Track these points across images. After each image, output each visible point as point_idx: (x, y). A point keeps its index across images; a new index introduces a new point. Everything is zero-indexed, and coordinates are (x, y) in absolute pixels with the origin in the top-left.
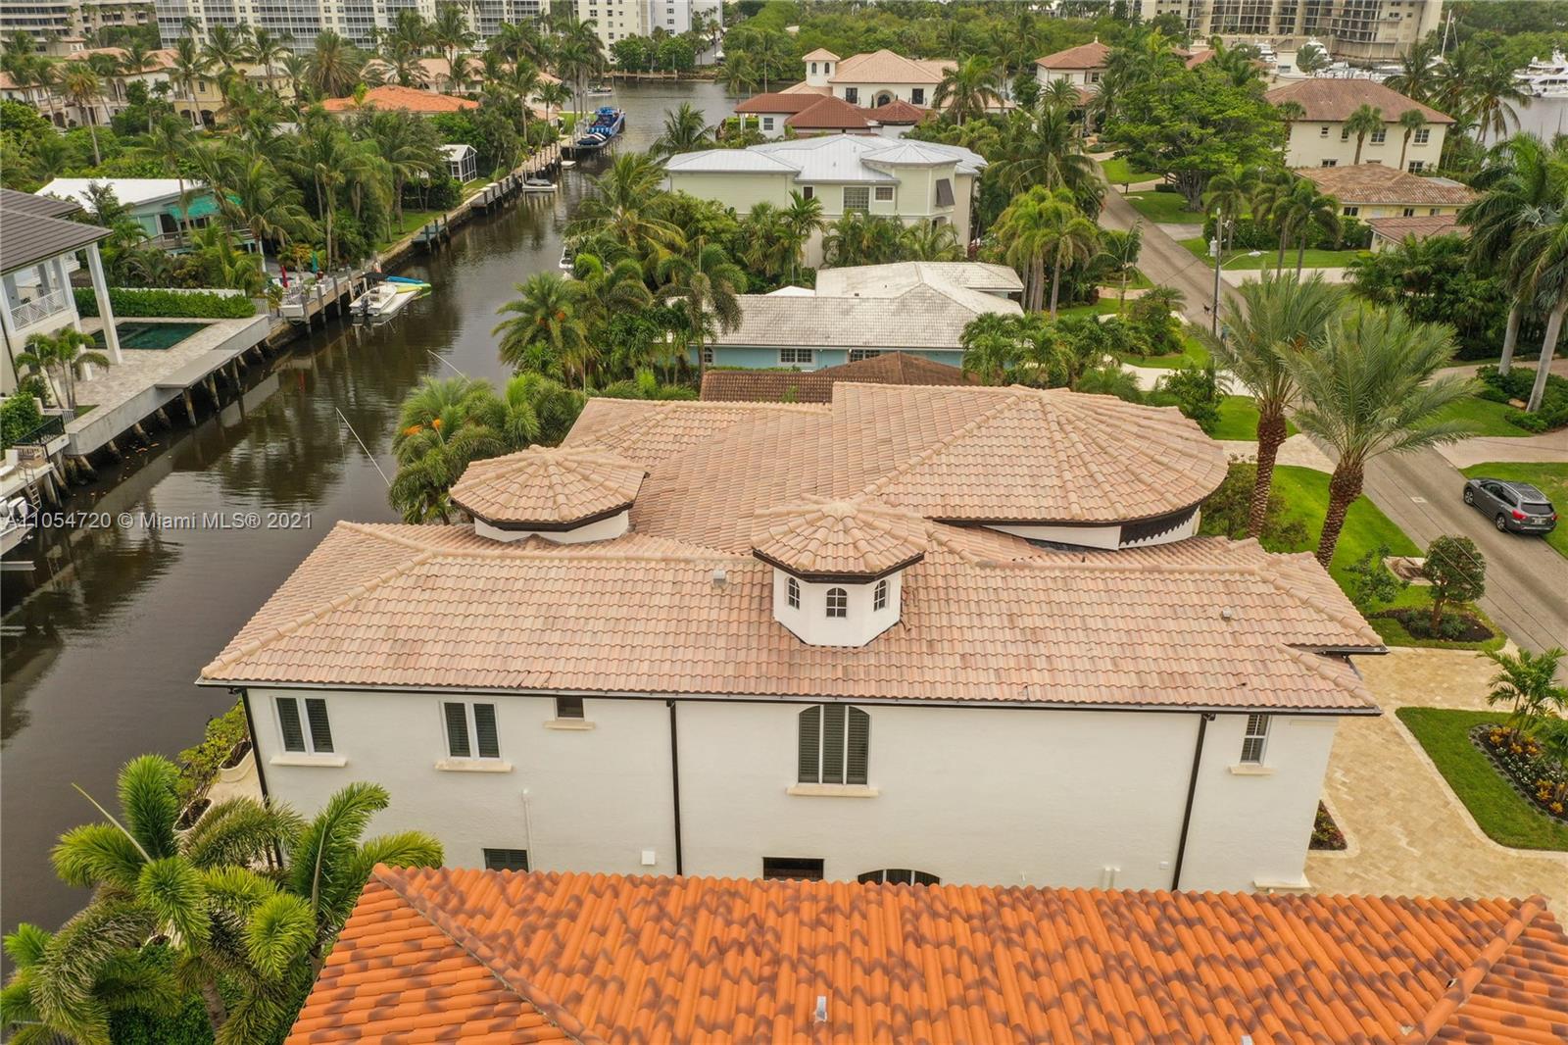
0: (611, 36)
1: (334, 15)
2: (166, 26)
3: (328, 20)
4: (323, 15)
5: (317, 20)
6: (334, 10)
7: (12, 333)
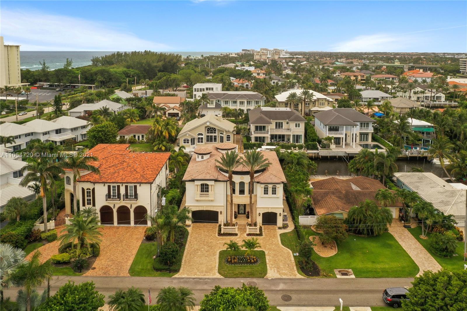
7: (327, 135)
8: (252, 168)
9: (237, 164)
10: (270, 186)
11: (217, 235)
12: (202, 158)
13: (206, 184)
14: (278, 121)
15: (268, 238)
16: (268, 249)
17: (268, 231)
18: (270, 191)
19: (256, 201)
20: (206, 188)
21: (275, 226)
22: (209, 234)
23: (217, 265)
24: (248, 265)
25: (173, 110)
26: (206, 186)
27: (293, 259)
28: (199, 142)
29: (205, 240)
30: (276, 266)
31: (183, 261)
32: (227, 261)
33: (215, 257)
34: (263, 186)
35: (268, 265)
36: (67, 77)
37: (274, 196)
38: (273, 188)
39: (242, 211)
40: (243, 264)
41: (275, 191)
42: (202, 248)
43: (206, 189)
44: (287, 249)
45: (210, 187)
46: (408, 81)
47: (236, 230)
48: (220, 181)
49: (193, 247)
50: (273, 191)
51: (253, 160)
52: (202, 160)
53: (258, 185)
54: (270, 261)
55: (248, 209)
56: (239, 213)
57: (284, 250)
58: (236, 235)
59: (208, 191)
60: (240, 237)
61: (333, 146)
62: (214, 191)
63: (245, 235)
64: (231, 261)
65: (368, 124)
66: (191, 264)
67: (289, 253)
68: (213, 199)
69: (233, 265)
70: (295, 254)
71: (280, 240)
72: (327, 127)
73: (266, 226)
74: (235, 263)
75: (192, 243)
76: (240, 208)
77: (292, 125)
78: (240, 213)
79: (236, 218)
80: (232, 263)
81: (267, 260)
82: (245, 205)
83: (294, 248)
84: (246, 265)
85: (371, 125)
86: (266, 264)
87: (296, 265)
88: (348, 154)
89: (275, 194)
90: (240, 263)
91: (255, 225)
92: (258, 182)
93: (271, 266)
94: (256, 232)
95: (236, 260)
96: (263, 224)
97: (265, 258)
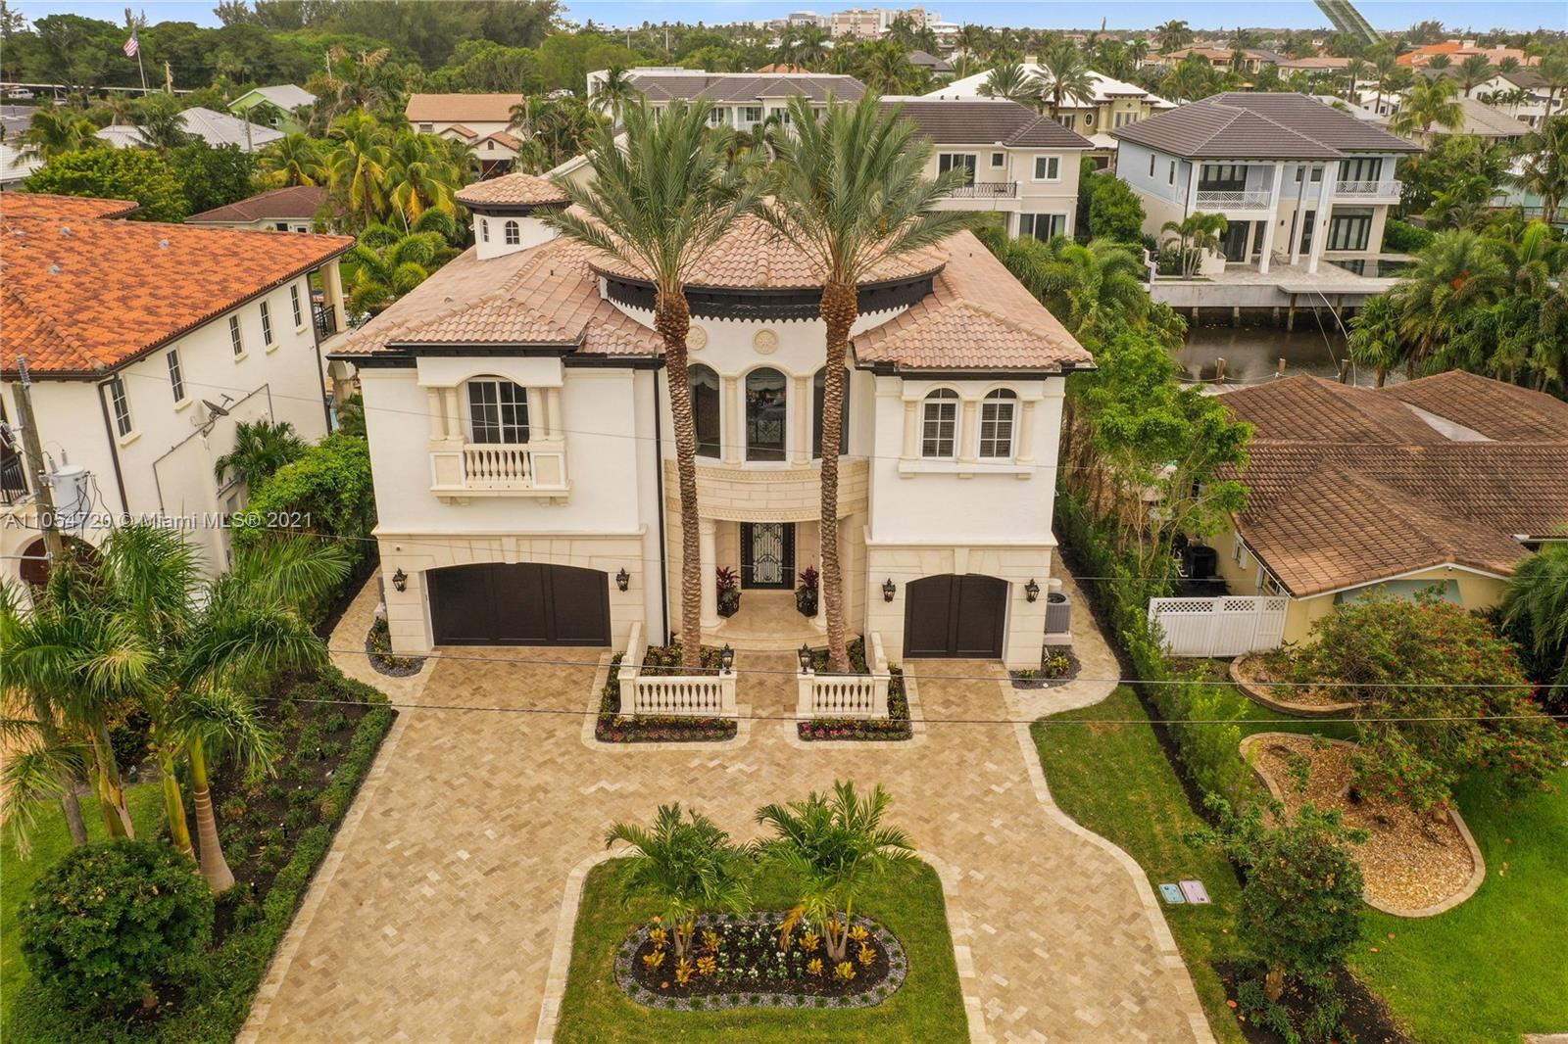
7: (1192, 210)
8: (838, 249)
9: (722, 212)
10: (974, 394)
11: (590, 725)
12: (512, 236)
13: (506, 387)
14: (953, 149)
15: (949, 757)
16: (961, 846)
17: (947, 704)
18: (968, 427)
19: (865, 504)
20: (507, 410)
21: (992, 666)
22: (531, 725)
23: (553, 1004)
24: (810, 1001)
25: (491, 147)
26: (506, 397)
27: (1163, 935)
29: (493, 771)
30: (1044, 1012)
31: (282, 964)
32: (639, 967)
33: (545, 920)
34: (919, 392)
35: (971, 1002)
36: (91, 50)
37: (996, 464)
38: (988, 411)
39: (768, 569)
40: (766, 998)
41: (1006, 430)
42: (463, 838)
43: (508, 420)
44: (1104, 843)
45: (534, 403)
46: (1448, 61)
47: (724, 695)
48: (601, 361)
49: (399, 829)
50: (987, 429)
51: (851, 180)
52: (514, 248)
53: (886, 385)
54: (982, 965)
55: (808, 556)
56: (748, 582)
57: (1081, 856)
58: (724, 729)
59: (524, 436)
60: (753, 744)
61: (1213, 264)
62: (563, 431)
63: (790, 729)
64: (669, 967)
65: (1375, 164)
66: (342, 990)
67: (1119, 878)
68: (556, 487)
69: (683, 1006)
70: (1171, 894)
71: (1036, 772)
72: (1197, 167)
73: (931, 665)
74: (703, 985)
75: (395, 800)
76: (759, 549)
77: (1021, 165)
78: (758, 578)
79: (726, 609)
80: (676, 991)
81: (961, 953)
82: (789, 530)
83: (1153, 843)
84: (788, 1002)
85: (1388, 171)
86: (955, 996)
87: (1206, 998)
88: (1294, 296)
89: (1004, 450)
90: (745, 985)
91: (858, 657)
92: (884, 369)
93: (995, 1007)
94: (863, 714)
95: (706, 965)
96: (905, 655)
97: (943, 928)
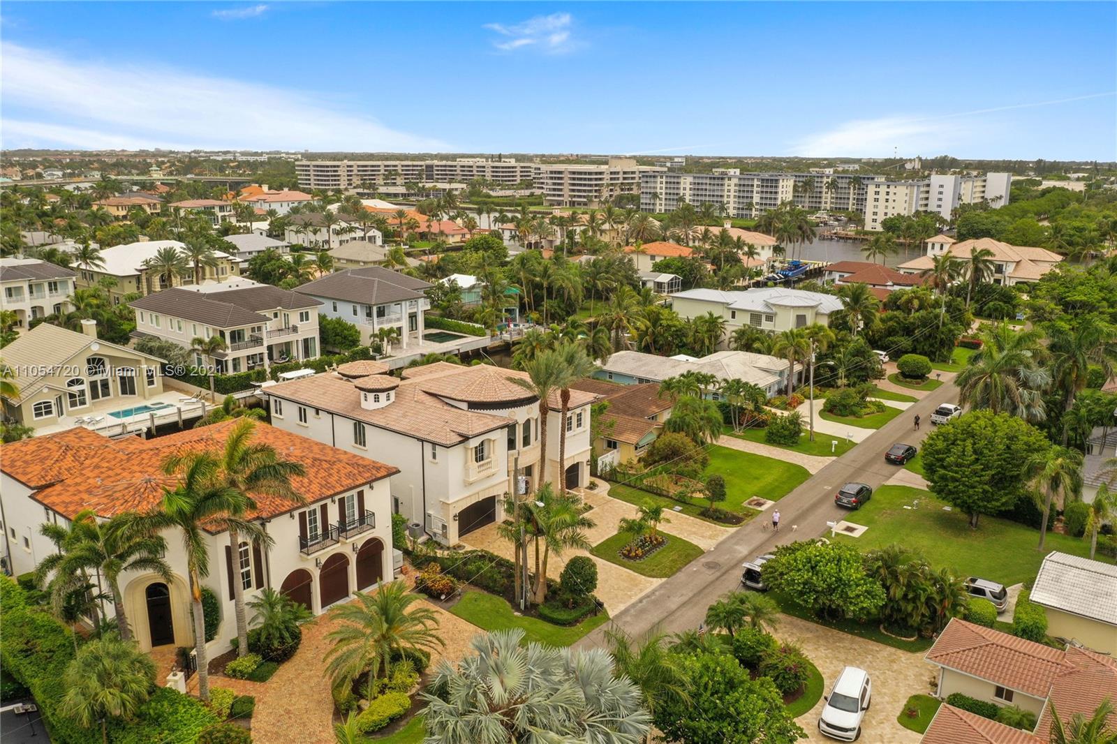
0: (886, 214)
1: (732, 194)
2: (645, 196)
3: (728, 196)
4: (726, 193)
5: (722, 196)
6: (732, 191)
7: (376, 326)
27: (685, 516)
28: (73, 404)
30: (688, 532)
35: (678, 537)
37: (580, 429)
38: (578, 415)
41: (580, 419)
50: (577, 421)
54: (671, 532)
59: (483, 457)
62: (497, 452)
70: (676, 510)
71: (625, 503)
80: (640, 557)
86: (675, 537)
87: (703, 520)
89: (580, 425)
93: (682, 535)
